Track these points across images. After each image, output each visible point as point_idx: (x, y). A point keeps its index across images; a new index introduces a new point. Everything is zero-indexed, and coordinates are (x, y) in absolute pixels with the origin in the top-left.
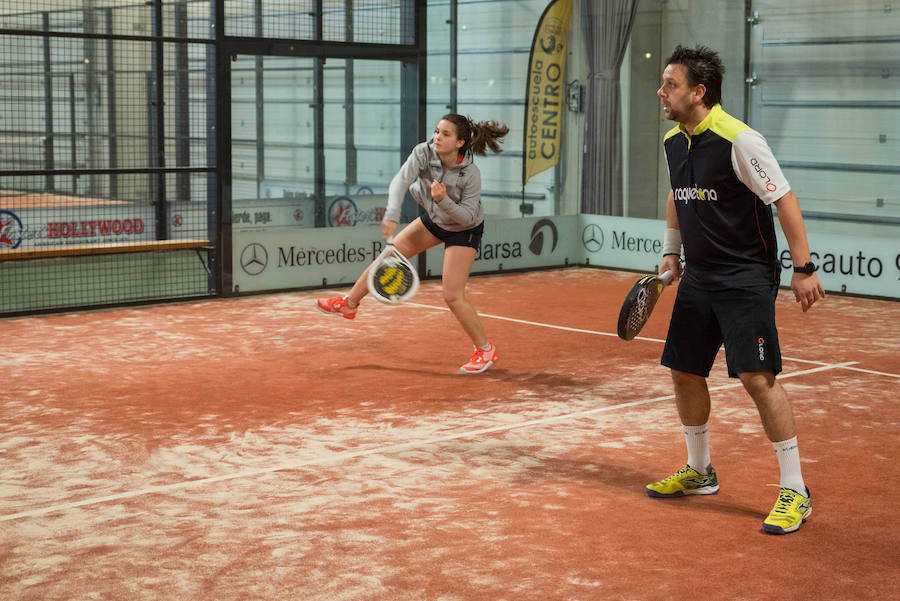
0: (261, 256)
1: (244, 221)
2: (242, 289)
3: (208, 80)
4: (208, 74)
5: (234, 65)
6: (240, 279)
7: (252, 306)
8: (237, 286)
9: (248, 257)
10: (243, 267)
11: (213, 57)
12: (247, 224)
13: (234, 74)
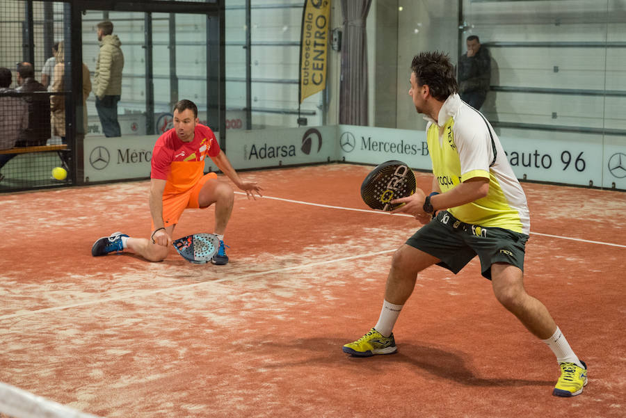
0: (105, 156)
1: (94, 132)
2: (91, 180)
3: (65, 29)
4: (65, 24)
5: (84, 17)
6: (90, 172)
7: (97, 192)
8: (87, 178)
9: (95, 156)
10: (92, 164)
11: (68, 12)
12: (96, 134)
13: (84, 24)
